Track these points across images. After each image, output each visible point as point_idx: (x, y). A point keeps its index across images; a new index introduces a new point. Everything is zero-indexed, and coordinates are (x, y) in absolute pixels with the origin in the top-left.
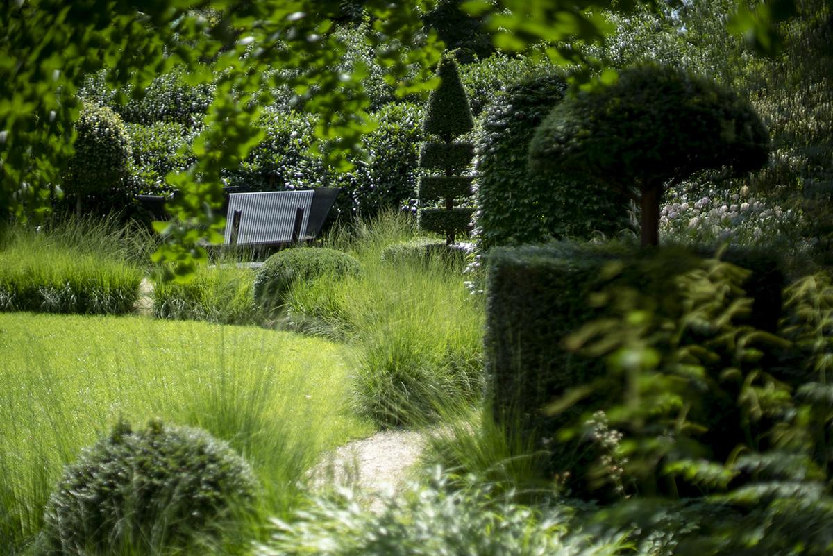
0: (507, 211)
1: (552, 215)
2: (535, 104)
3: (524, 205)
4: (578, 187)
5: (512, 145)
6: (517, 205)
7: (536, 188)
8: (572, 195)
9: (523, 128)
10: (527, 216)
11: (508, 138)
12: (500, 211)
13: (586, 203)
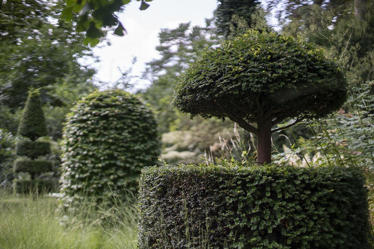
0: (87, 171)
1: (116, 174)
2: (104, 107)
3: (99, 168)
4: (131, 157)
5: (90, 131)
6: (94, 168)
7: (106, 157)
8: (128, 162)
9: (98, 121)
10: (100, 174)
11: (88, 127)
12: (83, 172)
13: (136, 167)
